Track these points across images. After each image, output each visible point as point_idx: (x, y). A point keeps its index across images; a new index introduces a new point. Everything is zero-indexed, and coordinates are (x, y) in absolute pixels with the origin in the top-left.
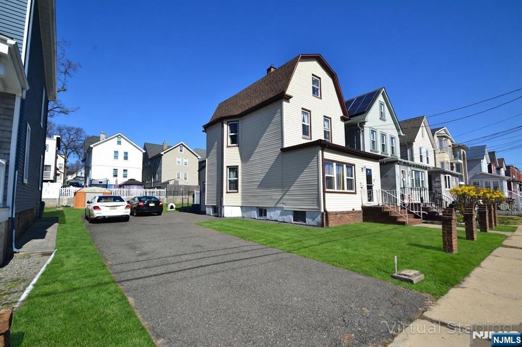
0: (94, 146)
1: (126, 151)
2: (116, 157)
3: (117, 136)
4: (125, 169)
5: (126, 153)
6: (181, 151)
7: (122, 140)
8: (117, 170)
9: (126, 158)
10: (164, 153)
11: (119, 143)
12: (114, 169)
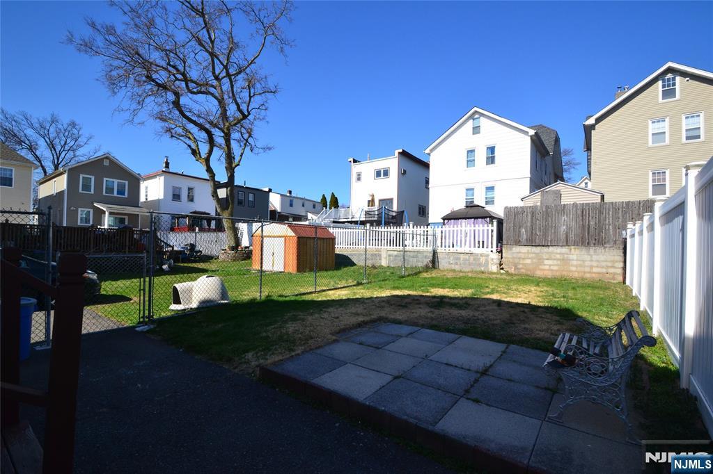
0: (432, 150)
1: (491, 144)
2: (470, 163)
3: (471, 117)
4: (490, 185)
5: (492, 150)
6: (669, 93)
7: (483, 122)
8: (473, 189)
9: (491, 160)
10: (598, 120)
11: (476, 130)
12: (467, 190)
